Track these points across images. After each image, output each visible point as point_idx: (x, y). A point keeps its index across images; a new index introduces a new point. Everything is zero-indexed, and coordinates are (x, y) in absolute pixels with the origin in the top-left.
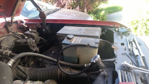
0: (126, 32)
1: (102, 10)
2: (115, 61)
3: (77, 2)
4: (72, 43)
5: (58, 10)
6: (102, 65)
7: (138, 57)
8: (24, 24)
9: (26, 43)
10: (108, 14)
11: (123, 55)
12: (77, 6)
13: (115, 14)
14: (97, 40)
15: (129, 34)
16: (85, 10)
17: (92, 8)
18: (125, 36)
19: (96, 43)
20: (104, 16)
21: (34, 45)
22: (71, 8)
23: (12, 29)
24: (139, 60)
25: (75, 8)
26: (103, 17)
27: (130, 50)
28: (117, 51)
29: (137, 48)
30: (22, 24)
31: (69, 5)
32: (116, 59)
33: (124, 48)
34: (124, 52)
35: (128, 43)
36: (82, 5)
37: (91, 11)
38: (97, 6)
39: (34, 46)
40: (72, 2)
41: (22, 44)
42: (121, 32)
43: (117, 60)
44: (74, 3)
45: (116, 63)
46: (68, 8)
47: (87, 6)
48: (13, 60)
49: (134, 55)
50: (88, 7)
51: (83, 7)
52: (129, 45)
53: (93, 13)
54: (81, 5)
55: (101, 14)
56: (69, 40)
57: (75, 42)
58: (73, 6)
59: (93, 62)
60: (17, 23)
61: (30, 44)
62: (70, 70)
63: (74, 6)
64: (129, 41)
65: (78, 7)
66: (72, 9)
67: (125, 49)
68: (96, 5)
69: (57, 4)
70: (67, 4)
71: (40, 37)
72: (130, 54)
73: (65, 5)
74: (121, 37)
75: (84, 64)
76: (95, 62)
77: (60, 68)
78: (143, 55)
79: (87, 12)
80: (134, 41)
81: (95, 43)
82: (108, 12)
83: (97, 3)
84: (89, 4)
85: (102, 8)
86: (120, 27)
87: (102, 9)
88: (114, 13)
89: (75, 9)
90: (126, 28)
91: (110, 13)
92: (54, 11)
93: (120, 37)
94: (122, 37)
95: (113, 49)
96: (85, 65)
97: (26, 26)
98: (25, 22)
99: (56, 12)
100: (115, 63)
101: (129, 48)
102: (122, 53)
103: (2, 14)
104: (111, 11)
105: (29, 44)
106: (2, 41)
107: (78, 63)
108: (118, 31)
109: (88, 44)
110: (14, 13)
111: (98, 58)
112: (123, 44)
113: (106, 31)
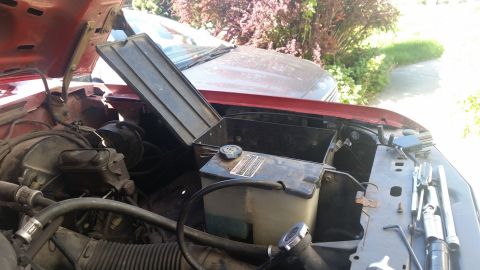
0: (419, 147)
1: (374, 52)
2: (354, 250)
3: (291, 26)
4: (231, 173)
5: (228, 50)
6: (315, 259)
7: (434, 246)
8: (103, 100)
9: (94, 162)
10: (397, 66)
11: (386, 233)
12: (289, 38)
13: (419, 66)
14: (314, 170)
15: (426, 154)
16: (317, 53)
17: (342, 45)
18: (412, 163)
19: (309, 180)
20: (379, 72)
21: (118, 171)
22: (270, 45)
23: (65, 114)
24: (434, 257)
25: (285, 45)
26: (374, 75)
27: (414, 214)
28: (372, 217)
29: (440, 212)
30: (98, 98)
31: (264, 34)
32: (360, 244)
33: (397, 207)
34: (393, 220)
35: (415, 189)
36: (307, 37)
37: (338, 54)
38: (356, 42)
39: (119, 173)
40: (276, 24)
41: (84, 165)
42: (399, 147)
43: (362, 249)
44: (280, 28)
45: (357, 258)
46: (260, 46)
47: (324, 39)
48: (37, 222)
49: (423, 234)
50: (326, 43)
51: (311, 42)
52: (415, 195)
53: (342, 62)
54: (304, 36)
55: (369, 65)
56: (223, 164)
57: (240, 173)
58: (278, 38)
59: (284, 249)
60: (85, 95)
61: (107, 167)
62: (221, 262)
63: (282, 39)
64: (419, 181)
65: (294, 41)
66: (274, 47)
67: (400, 212)
68: (354, 38)
69: (228, 31)
70: (257, 33)
71: (147, 143)
72: (411, 232)
73: (251, 33)
74: (397, 164)
75: (265, 247)
76: (289, 248)
77: (187, 254)
78: (453, 238)
79: (321, 58)
80: (436, 183)
81: (304, 180)
82: (395, 60)
83: (357, 29)
84: (329, 33)
85: (373, 45)
86: (401, 125)
87: (376, 49)
88: (415, 66)
89: (283, 48)
90: (421, 132)
91: (401, 62)
92: (214, 55)
93: (394, 163)
94: (402, 164)
95: (361, 206)
96: (269, 250)
97: (110, 106)
98: (107, 92)
99: (219, 59)
100: (351, 257)
101: (414, 208)
102: (386, 225)
103: (36, 69)
104: (407, 55)
105: (104, 168)
106: (27, 151)
107: (250, 239)
108: (390, 143)
109: (280, 182)
110: (73, 66)
111: (301, 237)
112: (396, 192)
113: (355, 135)
